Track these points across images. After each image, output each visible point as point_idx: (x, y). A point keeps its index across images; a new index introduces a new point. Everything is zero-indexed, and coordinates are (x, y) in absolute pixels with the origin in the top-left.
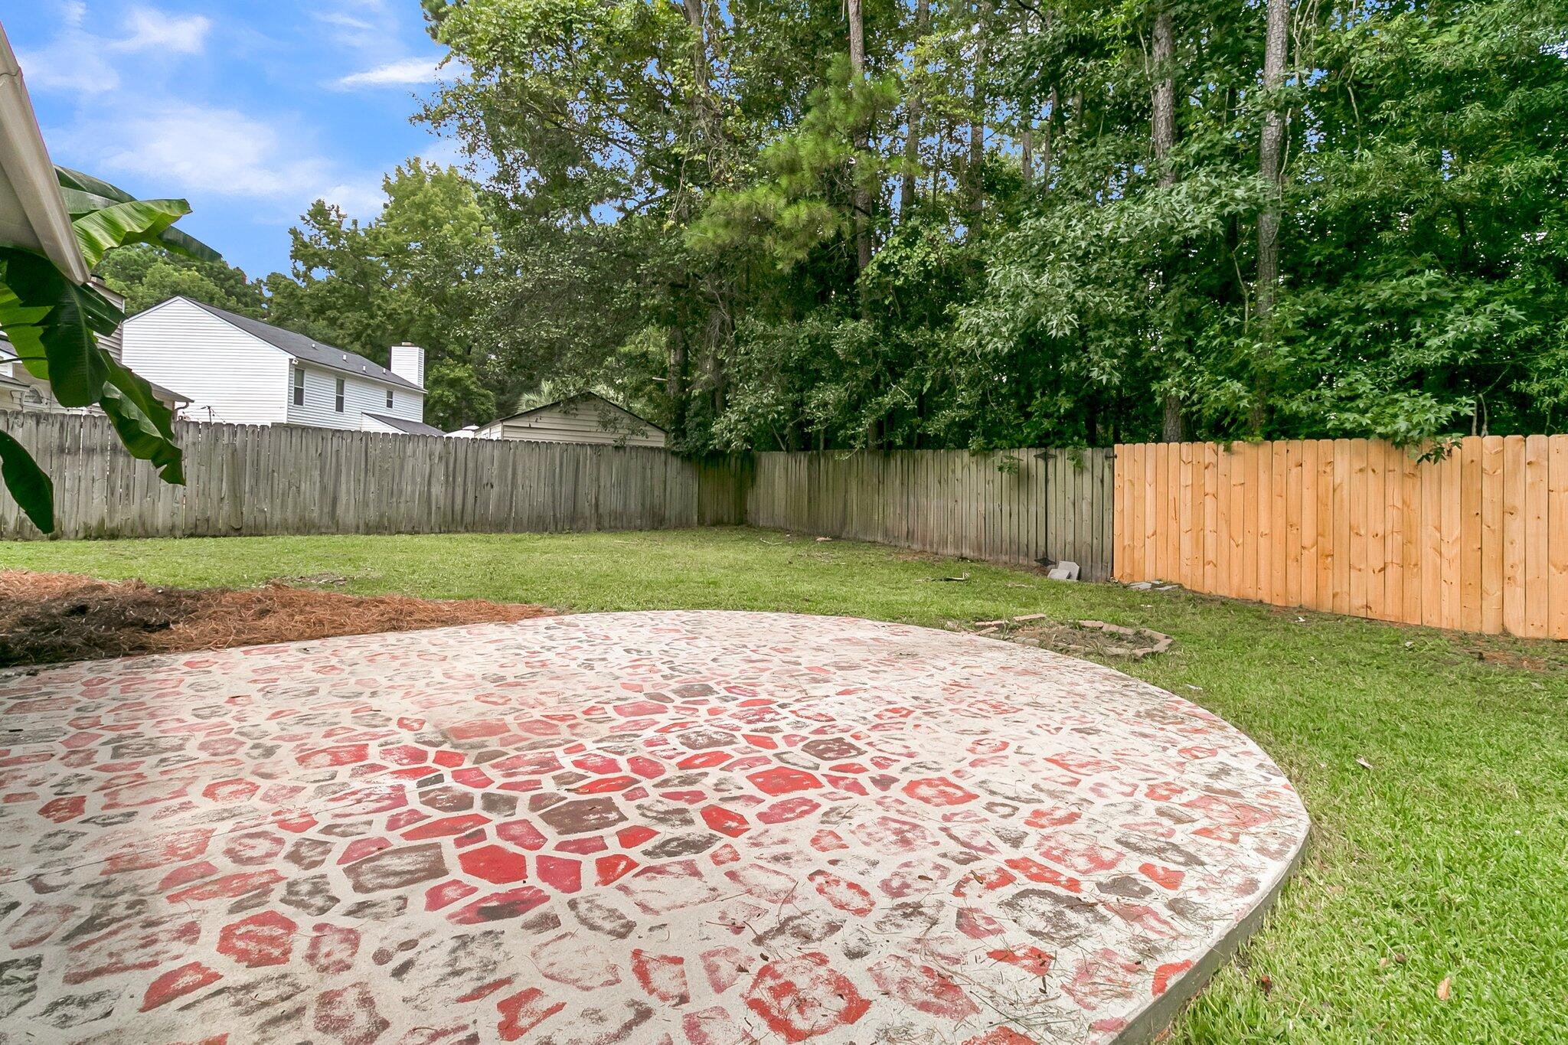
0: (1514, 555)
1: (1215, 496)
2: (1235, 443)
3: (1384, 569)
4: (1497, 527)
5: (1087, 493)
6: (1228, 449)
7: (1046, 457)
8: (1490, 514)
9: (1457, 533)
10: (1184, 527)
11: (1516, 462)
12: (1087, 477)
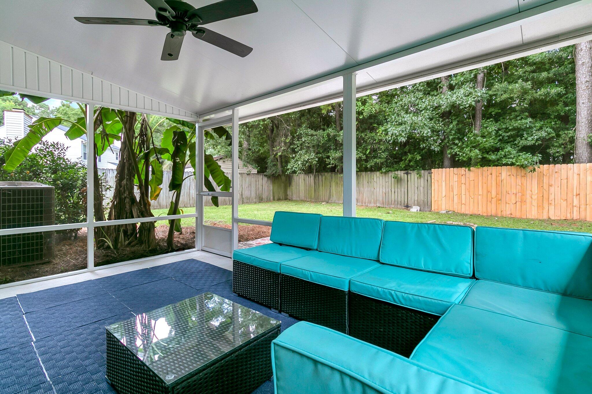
0: (552, 197)
1: (465, 184)
2: (471, 168)
3: (516, 203)
4: (547, 190)
5: (422, 185)
6: (469, 170)
7: (407, 174)
8: (546, 186)
9: (536, 192)
10: (455, 194)
11: (553, 171)
12: (422, 179)
